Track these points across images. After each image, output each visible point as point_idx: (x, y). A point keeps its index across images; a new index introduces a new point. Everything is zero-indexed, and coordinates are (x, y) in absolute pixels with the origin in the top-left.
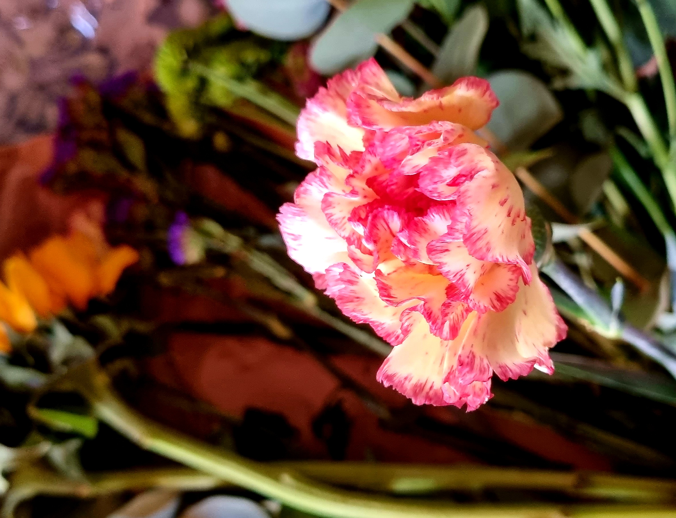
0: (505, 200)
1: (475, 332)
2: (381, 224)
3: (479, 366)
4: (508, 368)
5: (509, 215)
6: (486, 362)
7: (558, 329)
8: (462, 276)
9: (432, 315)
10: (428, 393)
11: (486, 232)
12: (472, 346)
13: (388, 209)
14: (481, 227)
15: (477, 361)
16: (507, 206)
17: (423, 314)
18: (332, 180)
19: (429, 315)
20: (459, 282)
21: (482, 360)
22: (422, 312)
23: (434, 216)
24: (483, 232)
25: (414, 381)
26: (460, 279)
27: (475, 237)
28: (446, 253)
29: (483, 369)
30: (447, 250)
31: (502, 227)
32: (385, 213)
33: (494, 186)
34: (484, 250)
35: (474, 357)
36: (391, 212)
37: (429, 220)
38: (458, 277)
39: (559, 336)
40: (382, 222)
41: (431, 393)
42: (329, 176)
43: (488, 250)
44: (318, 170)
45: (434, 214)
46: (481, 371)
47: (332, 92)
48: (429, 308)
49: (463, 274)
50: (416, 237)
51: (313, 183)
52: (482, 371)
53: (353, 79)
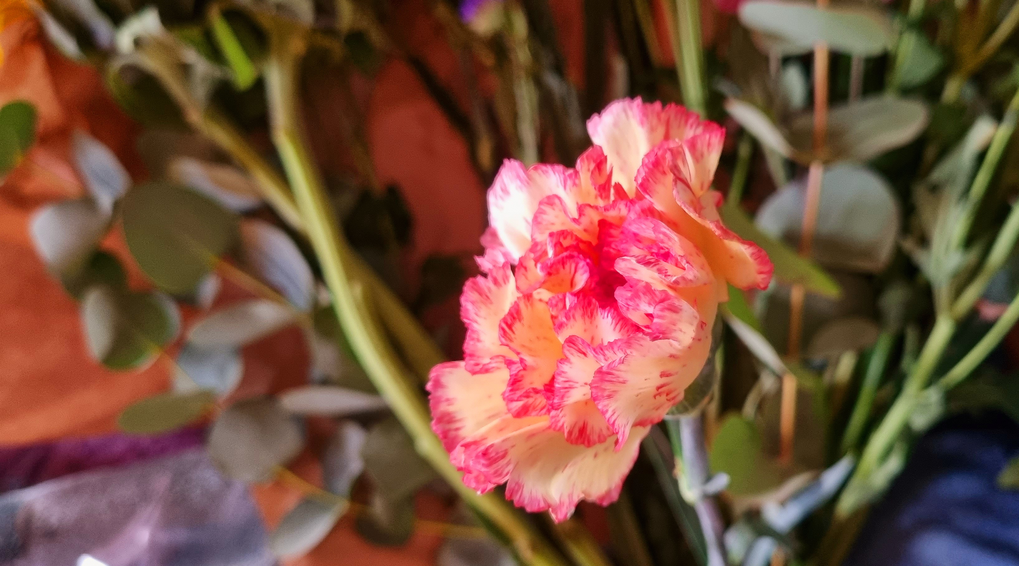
0: (669, 374)
1: (531, 435)
2: (570, 266)
3: (500, 467)
4: (522, 490)
5: (658, 388)
6: (510, 468)
7: (608, 493)
8: (571, 387)
9: (518, 384)
10: (449, 430)
11: (624, 382)
12: (513, 446)
13: (588, 264)
14: (624, 376)
15: (503, 462)
16: (664, 380)
17: (511, 376)
18: (575, 189)
19: (515, 382)
20: (562, 390)
21: (508, 464)
22: (511, 374)
23: (607, 316)
24: (621, 380)
25: (451, 409)
26: (566, 388)
27: (609, 377)
28: (582, 356)
29: (499, 472)
30: (585, 354)
31: (641, 391)
32: (582, 264)
33: (672, 356)
34: (606, 393)
35: (504, 456)
36: (587, 268)
37: (601, 314)
38: (567, 385)
39: (602, 498)
40: (573, 266)
41: (452, 434)
42: (575, 184)
43: (609, 397)
44: (571, 171)
45: (609, 315)
46: (496, 472)
47: (663, 116)
48: (522, 376)
49: (574, 386)
50: (578, 313)
51: (557, 174)
52: (498, 474)
53: (691, 126)
